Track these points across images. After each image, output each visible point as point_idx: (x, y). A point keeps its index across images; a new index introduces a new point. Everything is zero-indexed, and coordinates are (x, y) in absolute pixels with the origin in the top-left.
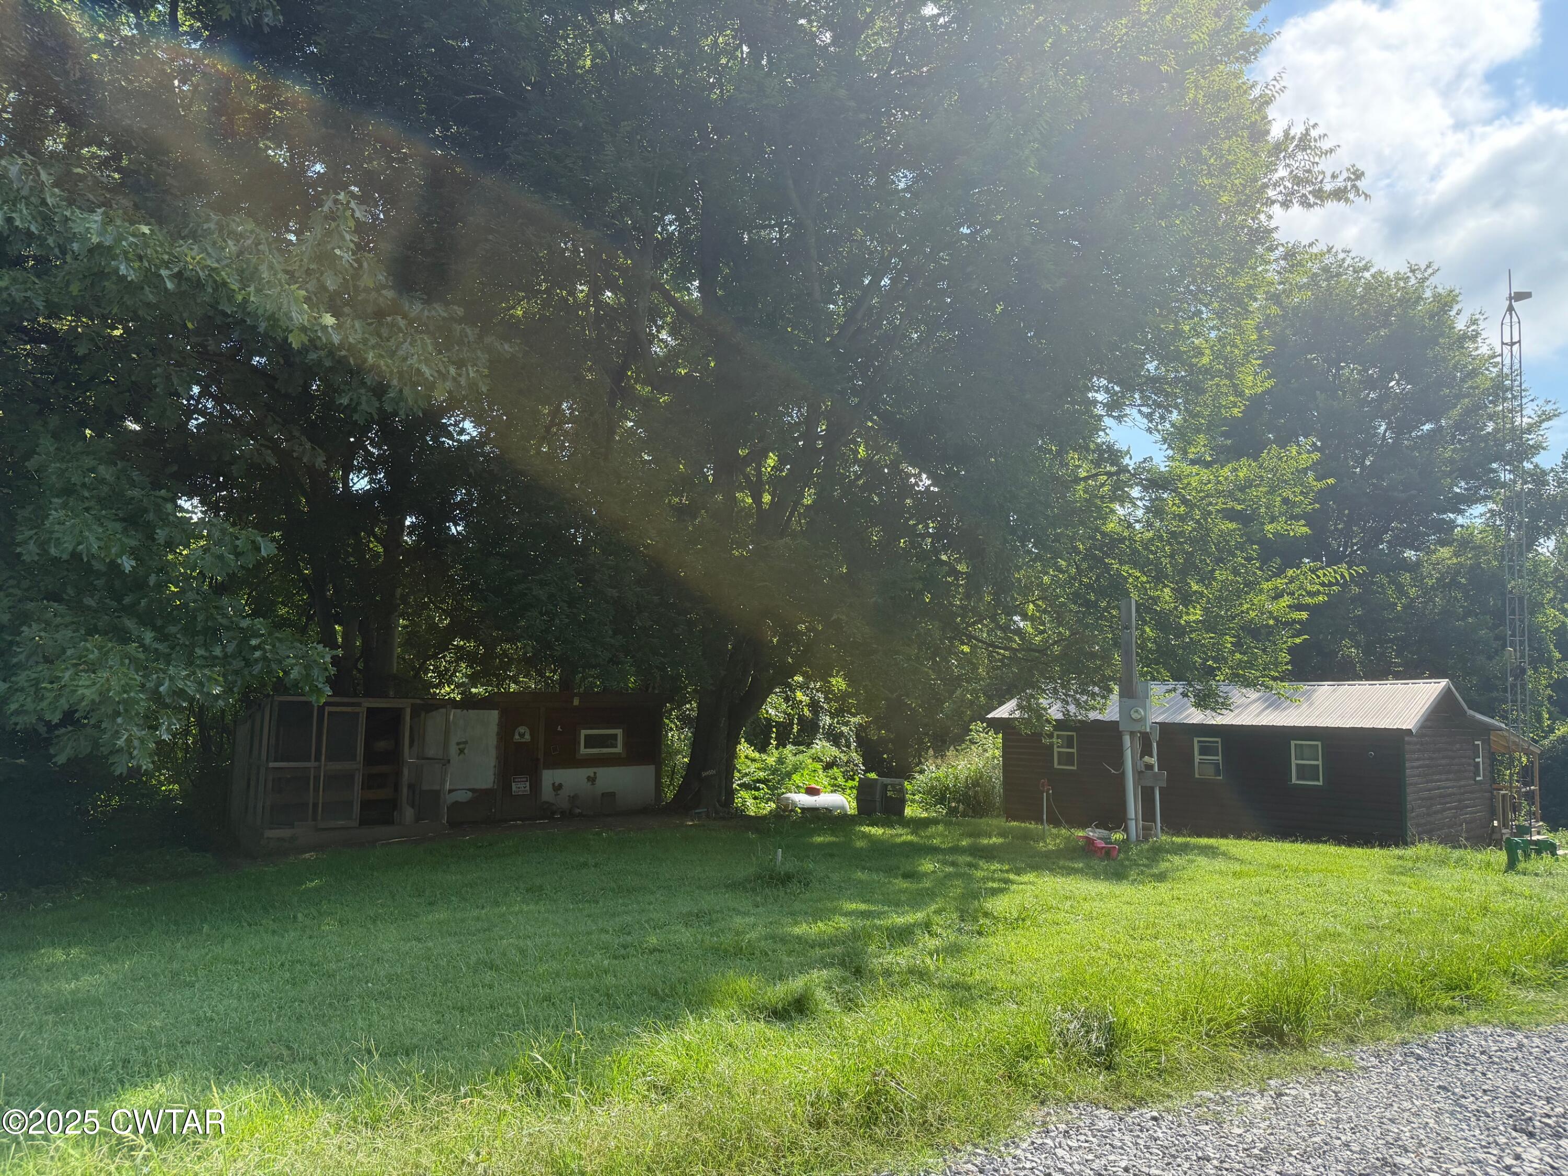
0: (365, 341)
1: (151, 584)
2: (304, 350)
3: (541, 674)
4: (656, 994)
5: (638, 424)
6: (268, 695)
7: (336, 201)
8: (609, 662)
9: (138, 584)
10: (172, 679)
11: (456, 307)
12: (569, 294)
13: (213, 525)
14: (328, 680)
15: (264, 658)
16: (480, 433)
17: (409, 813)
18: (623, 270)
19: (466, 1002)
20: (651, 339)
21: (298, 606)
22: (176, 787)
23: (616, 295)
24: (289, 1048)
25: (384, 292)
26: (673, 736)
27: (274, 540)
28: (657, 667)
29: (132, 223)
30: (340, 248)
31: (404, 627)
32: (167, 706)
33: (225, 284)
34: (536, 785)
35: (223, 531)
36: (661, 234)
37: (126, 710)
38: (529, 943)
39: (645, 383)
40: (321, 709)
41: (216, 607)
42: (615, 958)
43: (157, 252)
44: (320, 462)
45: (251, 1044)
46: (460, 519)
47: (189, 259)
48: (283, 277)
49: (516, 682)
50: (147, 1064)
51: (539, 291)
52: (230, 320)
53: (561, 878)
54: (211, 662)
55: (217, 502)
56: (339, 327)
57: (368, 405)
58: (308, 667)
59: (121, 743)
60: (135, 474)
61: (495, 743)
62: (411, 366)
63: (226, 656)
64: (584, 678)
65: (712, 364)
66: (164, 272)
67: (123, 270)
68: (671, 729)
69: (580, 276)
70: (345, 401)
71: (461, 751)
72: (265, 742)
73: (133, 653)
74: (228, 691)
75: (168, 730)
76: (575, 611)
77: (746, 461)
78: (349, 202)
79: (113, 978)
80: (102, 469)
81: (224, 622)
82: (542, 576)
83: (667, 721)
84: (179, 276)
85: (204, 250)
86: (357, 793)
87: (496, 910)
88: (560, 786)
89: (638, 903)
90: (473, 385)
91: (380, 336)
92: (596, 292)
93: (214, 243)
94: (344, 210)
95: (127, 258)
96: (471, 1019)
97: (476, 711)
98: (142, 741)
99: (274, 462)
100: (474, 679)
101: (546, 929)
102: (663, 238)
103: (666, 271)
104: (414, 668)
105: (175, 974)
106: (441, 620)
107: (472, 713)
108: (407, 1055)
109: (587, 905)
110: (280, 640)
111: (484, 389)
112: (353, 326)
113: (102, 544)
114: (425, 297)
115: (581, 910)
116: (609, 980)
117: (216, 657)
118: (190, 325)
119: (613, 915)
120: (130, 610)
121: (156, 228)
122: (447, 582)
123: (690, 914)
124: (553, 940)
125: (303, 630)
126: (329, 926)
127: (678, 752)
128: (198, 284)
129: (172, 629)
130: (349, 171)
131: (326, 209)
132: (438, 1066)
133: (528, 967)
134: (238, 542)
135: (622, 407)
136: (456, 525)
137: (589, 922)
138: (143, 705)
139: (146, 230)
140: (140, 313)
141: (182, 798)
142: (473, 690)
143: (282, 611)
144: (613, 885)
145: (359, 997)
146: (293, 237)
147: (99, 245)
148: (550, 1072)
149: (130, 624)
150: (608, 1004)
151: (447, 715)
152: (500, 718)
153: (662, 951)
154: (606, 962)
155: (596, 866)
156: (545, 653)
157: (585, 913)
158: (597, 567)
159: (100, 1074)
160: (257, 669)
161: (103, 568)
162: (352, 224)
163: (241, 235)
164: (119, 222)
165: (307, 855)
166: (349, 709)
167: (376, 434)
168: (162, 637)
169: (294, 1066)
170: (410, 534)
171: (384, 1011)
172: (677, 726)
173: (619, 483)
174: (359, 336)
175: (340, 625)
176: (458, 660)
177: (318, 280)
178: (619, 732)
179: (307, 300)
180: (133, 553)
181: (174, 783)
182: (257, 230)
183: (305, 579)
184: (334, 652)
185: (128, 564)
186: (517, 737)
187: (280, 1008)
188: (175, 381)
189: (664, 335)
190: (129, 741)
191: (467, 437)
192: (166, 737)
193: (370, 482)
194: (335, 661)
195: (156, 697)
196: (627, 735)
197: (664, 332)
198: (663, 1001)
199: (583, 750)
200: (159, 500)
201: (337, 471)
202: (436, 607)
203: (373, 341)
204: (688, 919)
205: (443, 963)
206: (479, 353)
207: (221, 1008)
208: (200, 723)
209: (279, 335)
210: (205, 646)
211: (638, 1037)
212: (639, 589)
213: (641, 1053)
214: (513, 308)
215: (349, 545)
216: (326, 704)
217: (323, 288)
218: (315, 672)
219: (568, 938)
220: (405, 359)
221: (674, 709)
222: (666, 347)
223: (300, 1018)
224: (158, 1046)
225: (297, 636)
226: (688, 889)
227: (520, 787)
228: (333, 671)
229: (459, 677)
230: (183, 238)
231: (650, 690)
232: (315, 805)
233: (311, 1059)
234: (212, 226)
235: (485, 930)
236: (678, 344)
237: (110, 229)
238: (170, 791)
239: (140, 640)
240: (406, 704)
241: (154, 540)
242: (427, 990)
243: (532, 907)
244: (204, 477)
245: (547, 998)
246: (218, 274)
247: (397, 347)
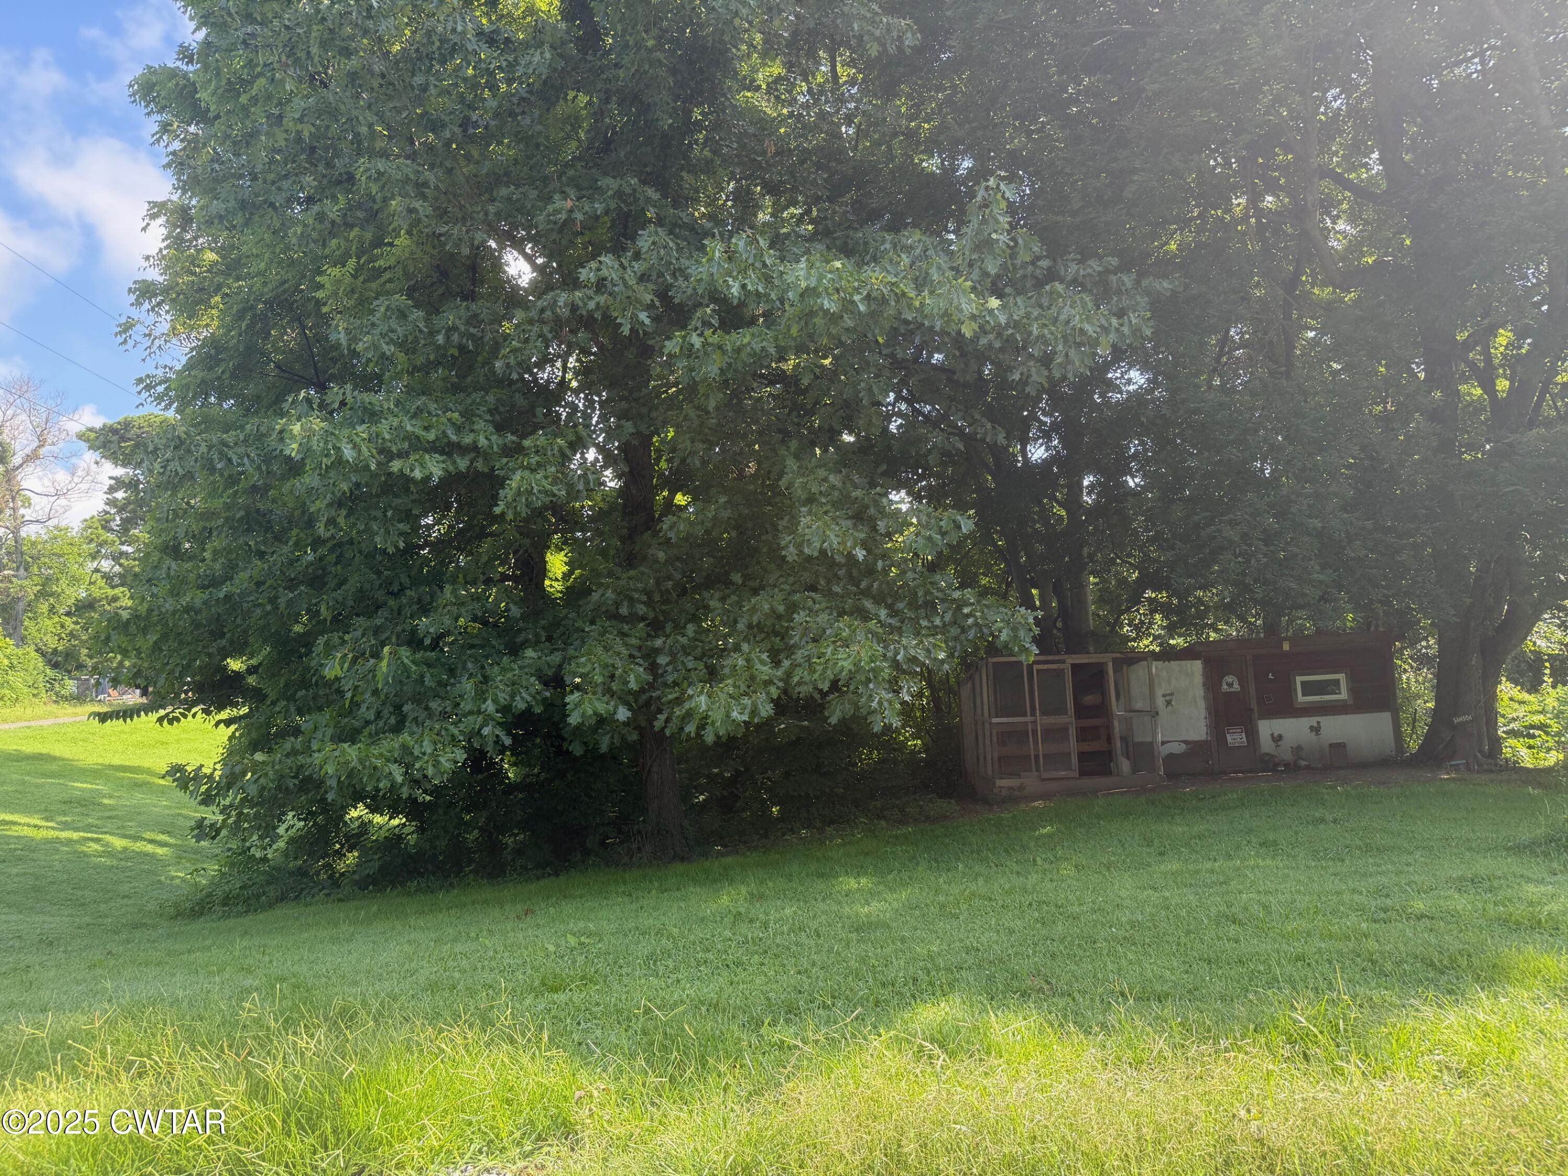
0: (1028, 316)
1: (879, 568)
2: (975, 339)
3: (1243, 619)
4: (1432, 965)
5: (1322, 332)
6: (982, 658)
7: (987, 188)
8: (1319, 601)
9: (870, 571)
10: (905, 648)
11: (1110, 258)
12: (1225, 212)
13: (920, 511)
14: (1035, 640)
15: (976, 624)
16: (1148, 379)
17: (1125, 765)
18: (1284, 168)
19: (1212, 955)
20: (1325, 233)
21: (997, 576)
22: (919, 742)
23: (1278, 197)
24: (1049, 983)
25: (1040, 263)
26: (1408, 679)
27: (969, 517)
28: (1380, 601)
29: (828, 262)
30: (995, 231)
31: (1096, 584)
32: (904, 672)
33: (904, 294)
34: (1252, 735)
35: (929, 515)
36: (1325, 114)
37: (875, 677)
38: (1271, 899)
39: (1324, 284)
40: (1030, 667)
41: (931, 583)
42: (1375, 921)
43: (849, 281)
44: (1001, 439)
45: (1015, 976)
46: (1137, 471)
47: (873, 280)
48: (950, 274)
49: (1216, 630)
50: (931, 984)
51: (1193, 219)
52: (912, 326)
53: (1296, 833)
54: (933, 631)
55: (920, 491)
56: (1003, 307)
57: (1038, 376)
58: (1014, 629)
59: (874, 704)
60: (856, 478)
61: (1202, 693)
62: (1074, 329)
63: (944, 625)
64: (1291, 621)
65: (1408, 242)
66: (857, 298)
67: (826, 305)
68: (1405, 671)
69: (1234, 188)
70: (1016, 376)
71: (1169, 703)
72: (985, 700)
73: (874, 628)
74: (951, 655)
75: (908, 692)
76: (1272, 548)
77: (1467, 346)
78: (998, 185)
79: (895, 905)
80: (832, 478)
81: (939, 595)
82: (1231, 516)
83: (1399, 662)
84: (868, 297)
85: (884, 269)
86: (1073, 746)
87: (1230, 864)
88: (1280, 737)
89: (1393, 863)
90: (1136, 331)
91: (1041, 306)
92: (1255, 199)
93: (891, 261)
94: (996, 194)
95: (828, 294)
96: (1220, 972)
97: (1178, 662)
98: (890, 702)
99: (961, 446)
100: (1171, 629)
101: (1288, 885)
102: (1327, 118)
103: (1336, 153)
104: (1109, 624)
105: (942, 906)
106: (1130, 575)
107: (1174, 664)
108: (1160, 1001)
109: (1331, 863)
110: (987, 607)
111: (1148, 332)
112: (1016, 304)
113: (839, 540)
114: (1079, 257)
115: (1324, 868)
116: (1372, 944)
117: (937, 627)
118: (881, 340)
119: (1364, 875)
120: (866, 593)
121: (846, 261)
122: (1131, 535)
123: (1462, 879)
124: (1298, 897)
125: (1005, 596)
126: (1067, 870)
127: (1418, 696)
128: (884, 301)
129: (900, 605)
130: (993, 158)
131: (979, 198)
132: (1192, 1016)
133: (1274, 924)
134: (942, 523)
135: (1300, 317)
136: (1133, 477)
137: (1337, 881)
138: (887, 672)
139: (838, 264)
140: (843, 339)
141: (925, 751)
142: (1172, 642)
143: (984, 581)
144: (1358, 842)
145: (1105, 940)
146: (952, 236)
147: (807, 289)
148: (1316, 1036)
149: (868, 604)
150: (1373, 971)
151: (1149, 668)
152: (1204, 669)
153: (1433, 918)
154: (1364, 925)
155: (1335, 821)
156: (1245, 598)
157: (1331, 871)
158: (1293, 497)
159: (897, 989)
160: (971, 634)
161: (843, 561)
162: (1003, 205)
163: (911, 247)
164: (818, 264)
165: (1036, 804)
166: (1054, 666)
167: (1046, 403)
168: (894, 613)
169: (1055, 1000)
170: (1089, 494)
171: (1130, 956)
172: (1412, 667)
173: (1306, 401)
174: (1022, 312)
175: (1036, 588)
176: (1153, 612)
177: (981, 268)
178: (1341, 677)
179: (973, 289)
180: (864, 545)
181: (917, 738)
182: (924, 238)
183: (999, 550)
184: (1035, 614)
185: (860, 554)
186: (1225, 687)
187: (1035, 945)
188: (876, 391)
189: (1341, 225)
190: (880, 703)
191: (1135, 387)
192: (907, 698)
193: (1047, 450)
194: (1038, 622)
195: (896, 665)
196: (1351, 678)
197: (1340, 222)
198: (1443, 973)
199: (1301, 698)
200: (877, 497)
201: (1015, 446)
202: (1124, 561)
203: (1036, 313)
204: (1460, 884)
205: (1183, 913)
206: (1139, 298)
207: (984, 939)
208: (930, 685)
209: (952, 329)
210: (927, 617)
211: (1417, 1010)
212: (1346, 515)
213: (1424, 1028)
214: (1166, 243)
215: (1035, 513)
216: (1035, 662)
217: (986, 274)
218: (1022, 633)
219: (1315, 897)
220: (1068, 322)
221: (1405, 648)
222: (1345, 238)
223: (1053, 956)
224: (938, 969)
225: (1001, 602)
226: (1456, 851)
227: (1236, 738)
228: (1037, 631)
229: (1156, 630)
230: (867, 264)
231: (1372, 628)
232: (1037, 757)
233: (1069, 995)
234: (888, 246)
235: (1221, 883)
236: (1361, 231)
237: (812, 272)
238: (915, 745)
239: (877, 616)
240: (1107, 659)
241: (876, 531)
242: (1170, 939)
243: (1269, 862)
244: (907, 472)
245: (1300, 958)
246: (898, 287)
247: (1058, 313)
